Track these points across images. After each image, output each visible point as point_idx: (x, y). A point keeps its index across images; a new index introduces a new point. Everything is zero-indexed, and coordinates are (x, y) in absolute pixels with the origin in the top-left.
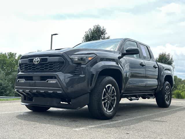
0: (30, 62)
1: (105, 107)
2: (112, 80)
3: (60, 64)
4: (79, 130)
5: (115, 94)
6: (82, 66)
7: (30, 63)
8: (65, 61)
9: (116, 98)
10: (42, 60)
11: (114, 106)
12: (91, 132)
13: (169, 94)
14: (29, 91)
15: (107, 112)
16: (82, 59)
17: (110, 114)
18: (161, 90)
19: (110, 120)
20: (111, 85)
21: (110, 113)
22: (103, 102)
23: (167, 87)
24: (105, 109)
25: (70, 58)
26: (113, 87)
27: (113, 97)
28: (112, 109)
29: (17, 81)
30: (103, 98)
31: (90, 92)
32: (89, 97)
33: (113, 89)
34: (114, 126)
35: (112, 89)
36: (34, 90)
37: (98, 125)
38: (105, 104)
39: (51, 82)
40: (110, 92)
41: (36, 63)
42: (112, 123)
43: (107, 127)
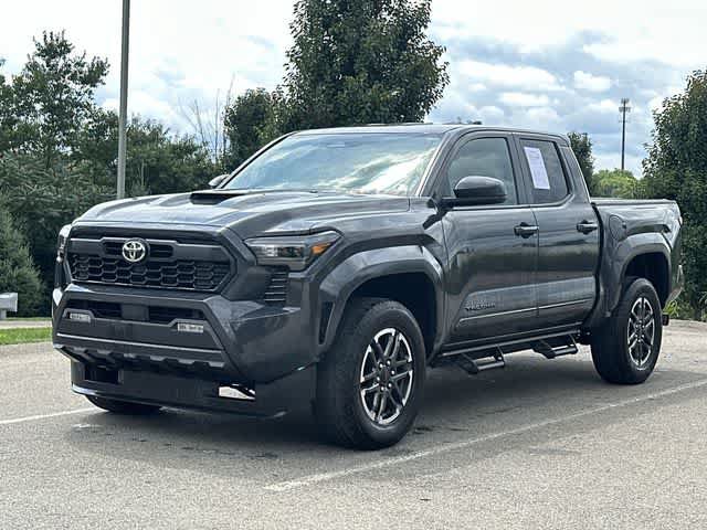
0: (110, 252)
1: (370, 409)
2: (398, 313)
3: (216, 270)
4: (284, 489)
5: (410, 360)
6: (291, 275)
7: (110, 256)
8: (232, 259)
9: (411, 373)
10: (154, 250)
11: (404, 402)
12: (319, 495)
13: (651, 327)
14: (111, 354)
15: (376, 422)
16: (290, 252)
17: (389, 432)
18: (609, 314)
19: (390, 450)
20: (393, 331)
21: (389, 428)
22: (363, 393)
23: (640, 300)
24: (372, 415)
25: (250, 248)
26: (401, 337)
27: (400, 369)
28: (398, 411)
29: (65, 315)
30: (362, 380)
31: (317, 360)
32: (315, 378)
33: (402, 341)
34: (394, 475)
35: (397, 344)
36: (128, 352)
37: (342, 473)
38: (369, 396)
39: (187, 328)
40: (390, 353)
41: (132, 259)
42: (390, 461)
43: (371, 478)
